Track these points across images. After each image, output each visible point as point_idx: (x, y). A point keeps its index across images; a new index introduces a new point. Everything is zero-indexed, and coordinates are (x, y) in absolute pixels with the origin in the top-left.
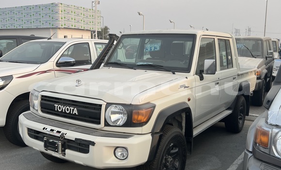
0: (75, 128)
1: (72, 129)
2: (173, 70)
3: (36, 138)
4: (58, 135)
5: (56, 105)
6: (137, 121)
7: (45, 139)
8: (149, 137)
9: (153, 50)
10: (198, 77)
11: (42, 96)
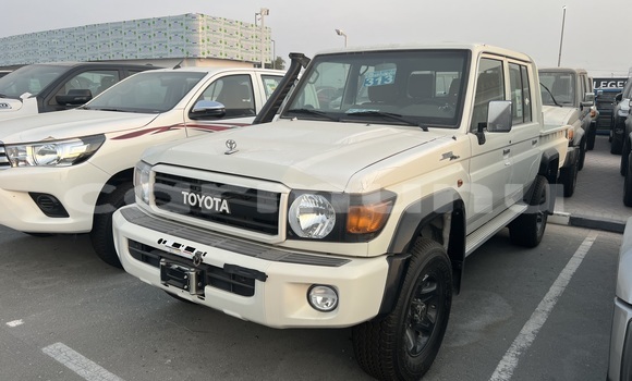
0: (223, 241)
1: (219, 243)
2: (424, 123)
3: (146, 260)
4: (190, 255)
5: (185, 193)
6: (358, 229)
7: (163, 262)
8: (383, 264)
9: (379, 83)
10: (474, 138)
11: (158, 174)
